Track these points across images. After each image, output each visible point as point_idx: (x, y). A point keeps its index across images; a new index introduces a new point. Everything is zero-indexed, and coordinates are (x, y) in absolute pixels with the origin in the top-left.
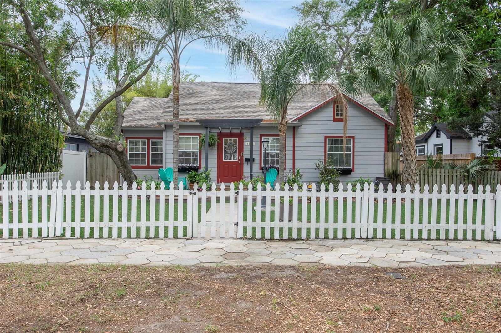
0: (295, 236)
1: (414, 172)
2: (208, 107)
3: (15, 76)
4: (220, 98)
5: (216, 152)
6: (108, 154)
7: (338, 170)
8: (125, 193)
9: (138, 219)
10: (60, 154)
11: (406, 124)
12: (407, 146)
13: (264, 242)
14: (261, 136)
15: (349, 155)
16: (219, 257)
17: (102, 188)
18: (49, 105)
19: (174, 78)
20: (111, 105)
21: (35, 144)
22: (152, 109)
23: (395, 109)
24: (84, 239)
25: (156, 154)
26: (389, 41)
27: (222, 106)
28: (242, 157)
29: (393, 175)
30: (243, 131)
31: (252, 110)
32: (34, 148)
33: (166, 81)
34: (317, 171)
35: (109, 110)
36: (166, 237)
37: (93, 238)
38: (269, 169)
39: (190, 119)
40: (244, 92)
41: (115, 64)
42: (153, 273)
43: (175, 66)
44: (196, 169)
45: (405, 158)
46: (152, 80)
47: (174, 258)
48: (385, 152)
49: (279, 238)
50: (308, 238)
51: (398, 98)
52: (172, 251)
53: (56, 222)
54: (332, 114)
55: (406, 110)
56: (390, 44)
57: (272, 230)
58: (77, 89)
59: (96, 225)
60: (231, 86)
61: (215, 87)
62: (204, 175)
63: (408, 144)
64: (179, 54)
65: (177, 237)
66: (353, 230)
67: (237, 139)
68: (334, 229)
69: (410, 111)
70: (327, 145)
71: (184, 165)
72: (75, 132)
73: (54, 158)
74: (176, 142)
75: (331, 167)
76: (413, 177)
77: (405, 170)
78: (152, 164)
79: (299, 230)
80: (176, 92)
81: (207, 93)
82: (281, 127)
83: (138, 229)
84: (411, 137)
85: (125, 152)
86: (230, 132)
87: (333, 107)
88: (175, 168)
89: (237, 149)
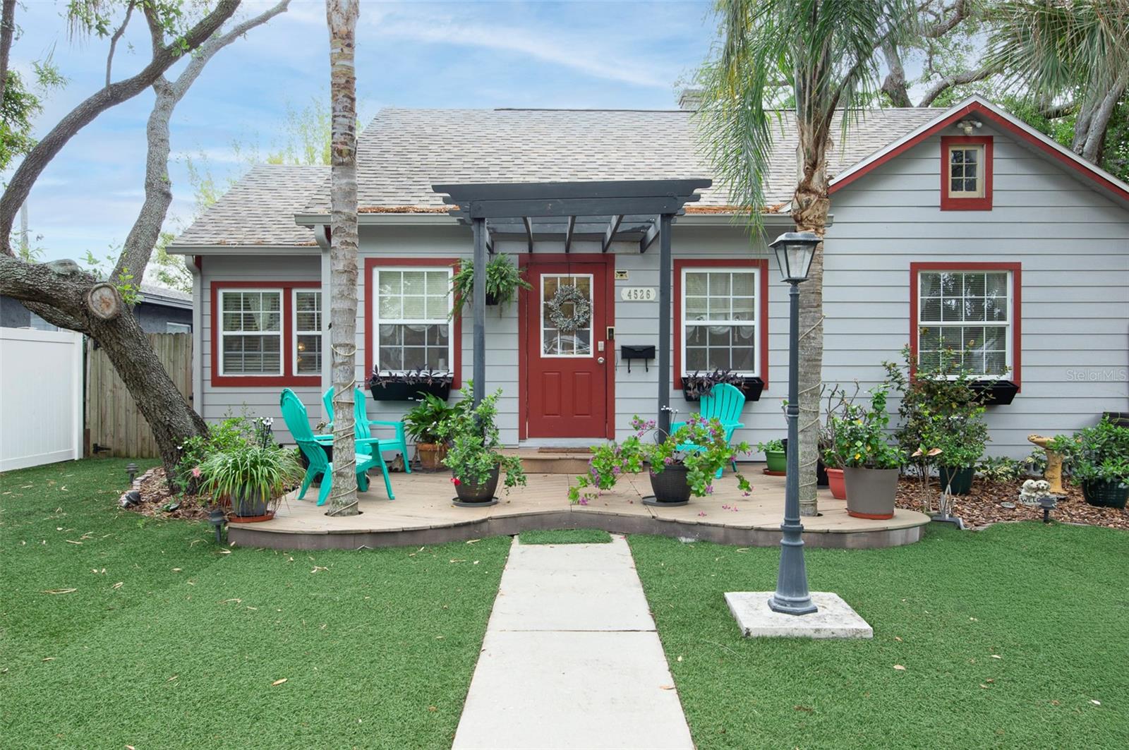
5: (514, 327)
14: (678, 264)
15: (998, 333)
27: (534, 168)
28: (610, 341)
30: (615, 249)
38: (710, 386)
40: (603, 131)
44: (443, 389)
54: (936, 182)
60: (560, 117)
62: (469, 415)
67: (591, 276)
70: (919, 297)
71: (400, 374)
78: (299, 370)
86: (563, 251)
87: (939, 155)
88: (342, 389)
89: (592, 316)
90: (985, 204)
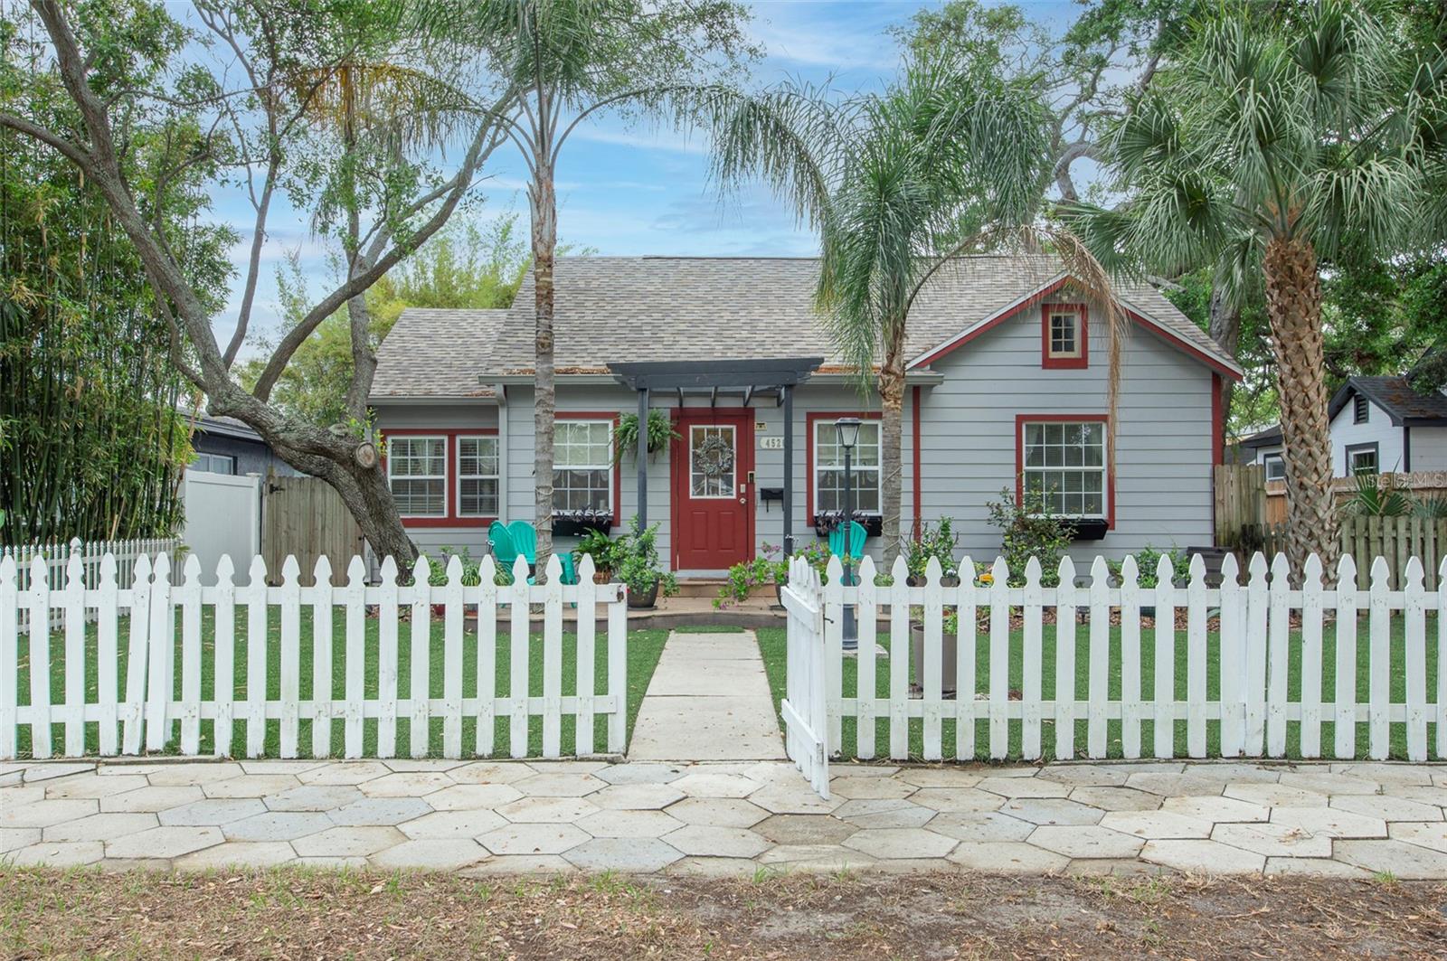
0: (999, 748)
1: (1327, 527)
2: (639, 329)
3: (34, 235)
4: (674, 303)
5: (667, 472)
6: (326, 480)
7: (1065, 524)
8: (388, 596)
9: (436, 691)
10: (178, 483)
11: (1300, 369)
12: (1303, 440)
13: (891, 770)
14: (811, 417)
15: (1095, 476)
16: (746, 832)
17: (307, 579)
18: (144, 331)
19: (538, 227)
20: (335, 343)
21: (99, 451)
22: (460, 341)
23: (1230, 332)
24: (244, 763)
25: (475, 480)
26: (1251, 88)
27: (682, 327)
28: (751, 485)
29: (1244, 541)
30: (755, 403)
31: (779, 338)
32: (94, 462)
33: (496, 268)
34: (994, 528)
35: (327, 358)
36: (535, 753)
37: (279, 757)
38: (837, 523)
39: (584, 367)
40: (748, 284)
41: (349, 185)
42: (511, 913)
43: (541, 188)
44: (605, 526)
45: (1296, 480)
46: (455, 267)
47: (581, 839)
48: (1214, 465)
49: (940, 757)
50: (1048, 757)
51: (1269, 284)
52: (568, 808)
53: (146, 700)
54: (1038, 345)
55: (1298, 322)
56: (1256, 97)
57: (916, 725)
58: (230, 281)
59: (288, 710)
60: (707, 267)
61: (656, 272)
62: (632, 543)
63: (1307, 436)
64: (552, 151)
65: (574, 754)
66: (1214, 727)
67: (734, 427)
68: (1144, 722)
69: (1311, 327)
70: (1024, 445)
71: (567, 513)
72: (220, 406)
73: (158, 494)
74: (545, 438)
75: (1041, 516)
76: (1325, 545)
77: (1297, 520)
78: (462, 512)
79: (1015, 727)
80: (544, 274)
81: (633, 288)
82: (889, 381)
83: (436, 726)
84: (1314, 412)
85: (381, 468)
86: (709, 406)
87: (1040, 321)
88: (543, 520)
89: (735, 462)
90: (1081, 363)
